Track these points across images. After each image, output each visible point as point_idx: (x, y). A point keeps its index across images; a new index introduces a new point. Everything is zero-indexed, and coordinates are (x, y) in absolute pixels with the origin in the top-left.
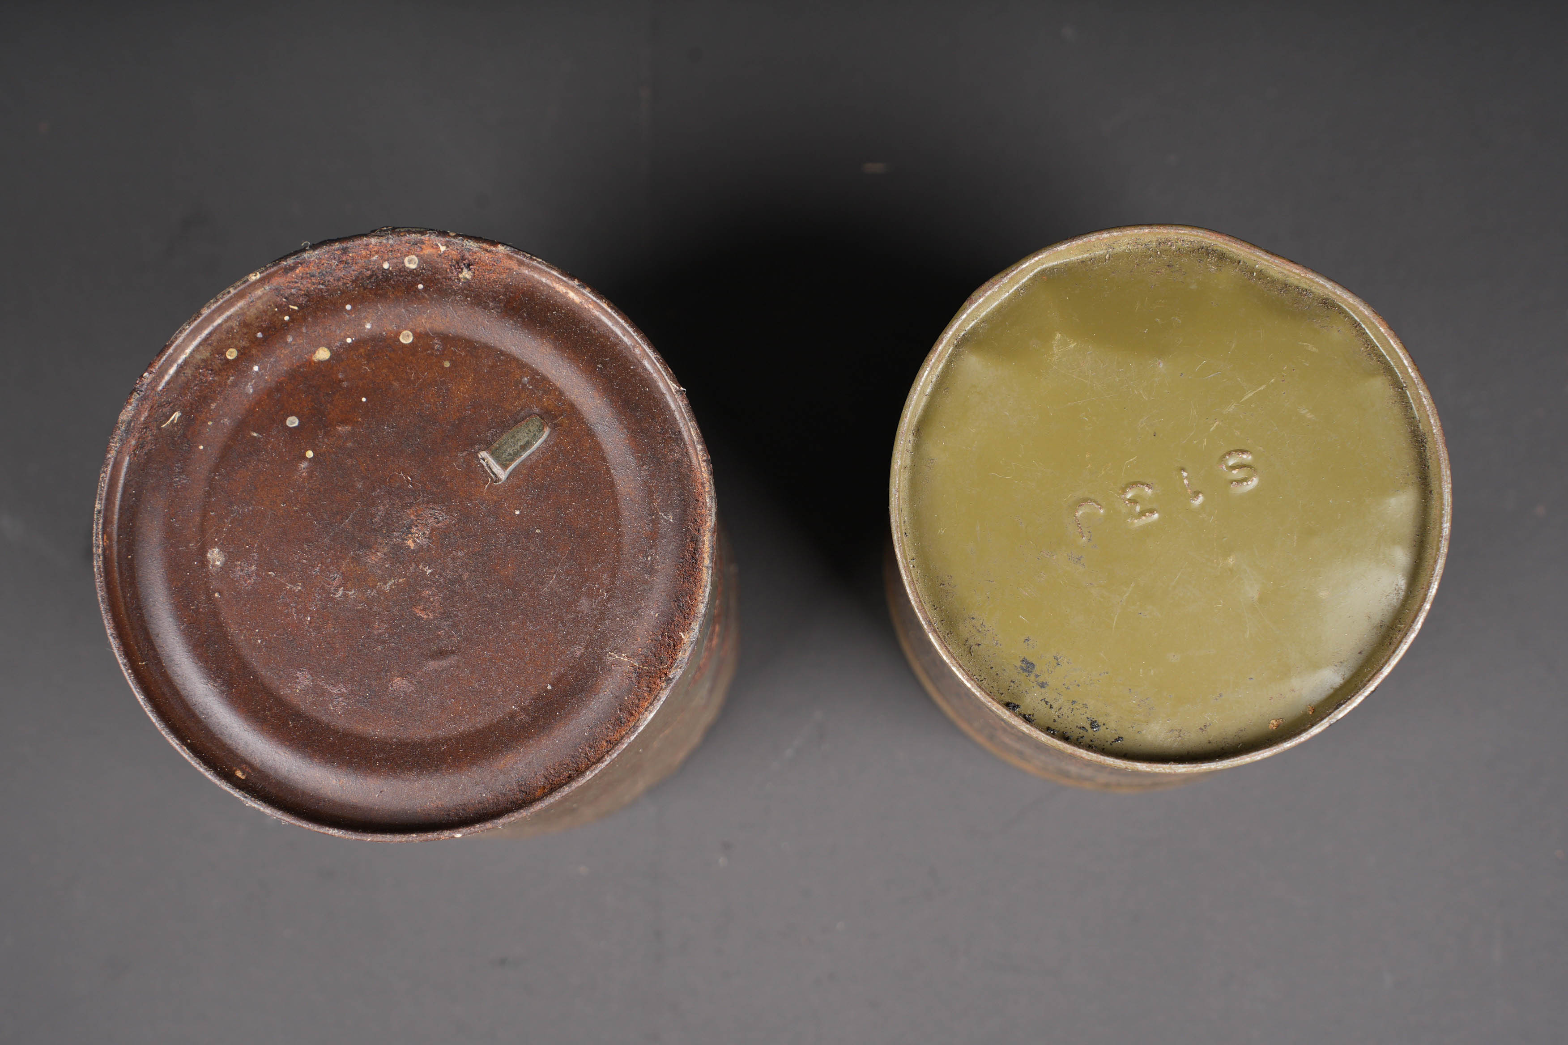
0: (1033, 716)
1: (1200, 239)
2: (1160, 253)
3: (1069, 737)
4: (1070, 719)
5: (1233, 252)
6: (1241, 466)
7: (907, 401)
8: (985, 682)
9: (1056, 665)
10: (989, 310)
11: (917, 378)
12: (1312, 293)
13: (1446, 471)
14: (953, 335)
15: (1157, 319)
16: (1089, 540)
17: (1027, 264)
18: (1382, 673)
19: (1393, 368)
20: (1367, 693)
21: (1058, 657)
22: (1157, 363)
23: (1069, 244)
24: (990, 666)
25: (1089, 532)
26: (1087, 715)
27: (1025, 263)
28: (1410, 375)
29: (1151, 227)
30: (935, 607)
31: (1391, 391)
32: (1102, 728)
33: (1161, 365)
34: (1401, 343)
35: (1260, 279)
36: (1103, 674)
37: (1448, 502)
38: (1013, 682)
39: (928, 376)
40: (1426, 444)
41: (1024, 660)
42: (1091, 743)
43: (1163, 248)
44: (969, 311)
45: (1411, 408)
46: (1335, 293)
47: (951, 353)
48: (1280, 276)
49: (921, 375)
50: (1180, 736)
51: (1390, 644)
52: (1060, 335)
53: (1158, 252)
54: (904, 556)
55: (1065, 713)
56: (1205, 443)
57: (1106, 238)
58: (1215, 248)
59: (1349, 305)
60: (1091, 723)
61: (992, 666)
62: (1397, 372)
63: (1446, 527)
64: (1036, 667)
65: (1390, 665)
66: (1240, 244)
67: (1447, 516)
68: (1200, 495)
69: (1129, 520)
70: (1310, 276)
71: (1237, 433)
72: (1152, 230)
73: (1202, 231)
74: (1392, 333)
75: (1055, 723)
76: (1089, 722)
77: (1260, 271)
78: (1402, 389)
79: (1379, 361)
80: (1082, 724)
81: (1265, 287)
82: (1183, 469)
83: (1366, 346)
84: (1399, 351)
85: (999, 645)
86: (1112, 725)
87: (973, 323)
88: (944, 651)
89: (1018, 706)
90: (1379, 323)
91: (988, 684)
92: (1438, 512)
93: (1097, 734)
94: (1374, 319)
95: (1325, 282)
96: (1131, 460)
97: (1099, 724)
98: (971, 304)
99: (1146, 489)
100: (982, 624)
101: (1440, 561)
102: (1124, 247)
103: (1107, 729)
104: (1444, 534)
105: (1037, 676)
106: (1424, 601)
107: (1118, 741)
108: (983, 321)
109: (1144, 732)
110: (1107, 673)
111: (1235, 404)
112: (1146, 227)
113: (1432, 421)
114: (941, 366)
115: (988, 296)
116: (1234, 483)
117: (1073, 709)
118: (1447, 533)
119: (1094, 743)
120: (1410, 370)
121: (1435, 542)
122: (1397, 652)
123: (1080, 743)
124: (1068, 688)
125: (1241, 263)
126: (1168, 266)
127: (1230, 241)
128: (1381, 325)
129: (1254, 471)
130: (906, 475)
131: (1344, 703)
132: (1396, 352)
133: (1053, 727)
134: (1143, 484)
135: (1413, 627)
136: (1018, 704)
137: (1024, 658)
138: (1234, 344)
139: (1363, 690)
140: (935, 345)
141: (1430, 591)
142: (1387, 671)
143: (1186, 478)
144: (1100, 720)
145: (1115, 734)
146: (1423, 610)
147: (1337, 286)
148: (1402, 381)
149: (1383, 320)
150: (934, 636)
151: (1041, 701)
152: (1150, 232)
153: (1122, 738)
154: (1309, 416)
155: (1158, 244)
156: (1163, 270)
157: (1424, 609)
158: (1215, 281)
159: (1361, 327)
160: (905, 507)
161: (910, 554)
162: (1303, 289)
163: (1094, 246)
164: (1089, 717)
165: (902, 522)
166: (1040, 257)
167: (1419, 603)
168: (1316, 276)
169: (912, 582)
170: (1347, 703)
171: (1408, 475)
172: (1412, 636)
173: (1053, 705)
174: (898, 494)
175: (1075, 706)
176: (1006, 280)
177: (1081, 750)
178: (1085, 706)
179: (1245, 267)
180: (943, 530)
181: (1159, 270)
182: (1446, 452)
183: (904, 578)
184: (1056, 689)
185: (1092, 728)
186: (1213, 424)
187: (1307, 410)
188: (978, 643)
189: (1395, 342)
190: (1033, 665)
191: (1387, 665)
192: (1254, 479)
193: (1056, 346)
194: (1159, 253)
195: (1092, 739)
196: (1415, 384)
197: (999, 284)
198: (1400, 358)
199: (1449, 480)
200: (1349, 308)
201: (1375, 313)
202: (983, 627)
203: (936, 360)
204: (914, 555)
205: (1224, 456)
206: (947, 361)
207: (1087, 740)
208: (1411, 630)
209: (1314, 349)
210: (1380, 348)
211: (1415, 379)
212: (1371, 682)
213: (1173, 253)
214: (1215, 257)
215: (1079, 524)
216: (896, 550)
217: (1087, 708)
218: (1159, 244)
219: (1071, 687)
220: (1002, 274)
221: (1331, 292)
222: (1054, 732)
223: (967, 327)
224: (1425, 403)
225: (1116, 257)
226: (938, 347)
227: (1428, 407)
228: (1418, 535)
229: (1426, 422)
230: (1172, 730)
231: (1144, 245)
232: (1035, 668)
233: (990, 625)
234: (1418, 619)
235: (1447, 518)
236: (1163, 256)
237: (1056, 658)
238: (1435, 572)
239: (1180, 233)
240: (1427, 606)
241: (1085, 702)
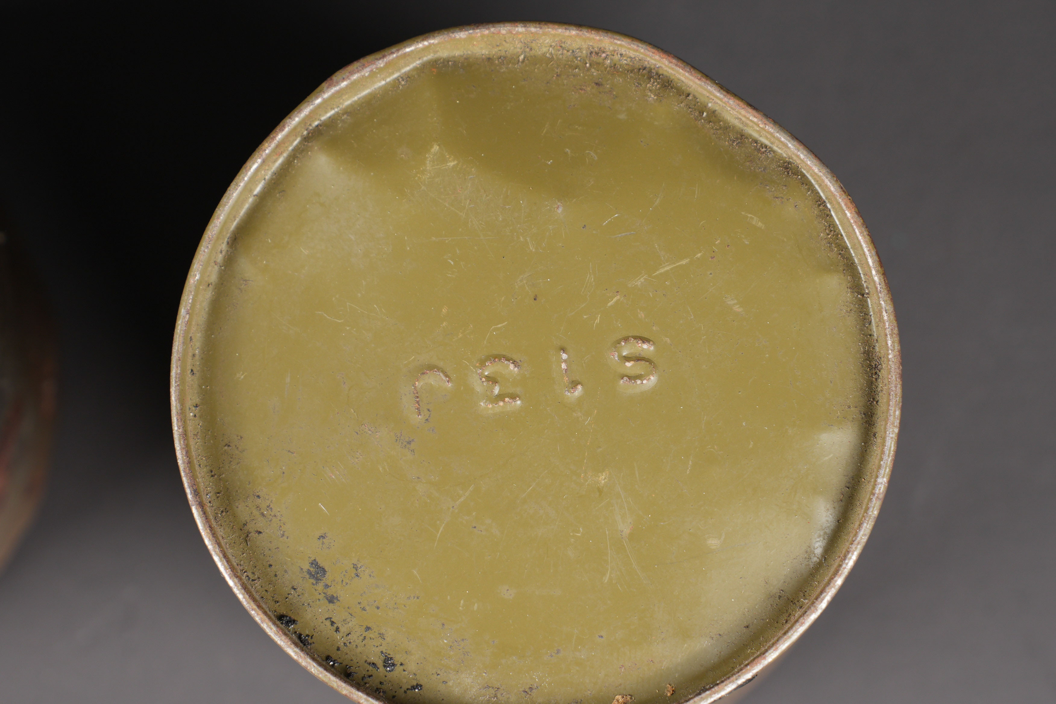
0: (312, 638)
1: (641, 56)
2: (590, 65)
3: (351, 673)
4: (359, 649)
5: (683, 82)
6: (638, 359)
7: (224, 197)
8: (258, 584)
9: (353, 575)
10: (356, 98)
11: (243, 170)
12: (772, 151)
13: (895, 411)
14: (300, 123)
15: (567, 150)
16: (427, 420)
17: (412, 48)
18: (765, 658)
19: (857, 267)
20: (741, 681)
21: (359, 566)
22: (556, 206)
23: (471, 31)
24: (269, 563)
25: (429, 410)
26: (381, 648)
27: (410, 46)
28: (873, 279)
29: (580, 29)
30: (213, 473)
31: (848, 296)
32: (398, 669)
33: (560, 210)
34: (868, 235)
35: (710, 122)
36: (413, 598)
37: (890, 451)
38: (295, 589)
39: (257, 170)
40: (880, 371)
41: (314, 563)
42: (379, 686)
43: (595, 60)
44: (326, 96)
45: (870, 323)
46: (798, 156)
47: (297, 146)
48: (736, 123)
49: (248, 167)
50: (496, 696)
51: (786, 622)
52: (438, 147)
53: (586, 63)
54: (181, 400)
55: (354, 641)
56: (598, 321)
57: (521, 33)
58: (661, 72)
59: (814, 175)
60: (385, 660)
61: (271, 563)
62: (861, 272)
63: (882, 483)
64: (328, 574)
65: (777, 649)
66: (688, 72)
67: (886, 469)
68: (579, 387)
69: (482, 404)
70: (770, 128)
71: (642, 315)
72: (581, 33)
73: (644, 46)
74: (860, 221)
75: (339, 652)
76: (383, 658)
77: (713, 113)
78: (863, 295)
79: (840, 254)
80: (372, 659)
81: (714, 134)
82: (564, 350)
83: (827, 231)
84: (864, 246)
85: (285, 538)
86: (412, 666)
87: (332, 112)
88: (208, 533)
89: (294, 622)
90: (846, 205)
91: (262, 586)
92: (877, 462)
93: (390, 675)
94: (840, 198)
95: (787, 140)
96: (499, 326)
97: (396, 663)
98: (329, 87)
99: (512, 366)
100: (268, 507)
101: (865, 525)
102: (545, 50)
103: (404, 671)
104: (877, 491)
105: (327, 586)
106: (836, 574)
107: (415, 689)
108: (348, 112)
109: (450, 683)
110: (418, 598)
111: (645, 277)
112: (574, 28)
113: (889, 343)
114: (280, 161)
115: (355, 80)
116: (625, 378)
117: (365, 637)
118: (881, 491)
119: (383, 687)
120: (874, 272)
121: (866, 500)
122: (789, 634)
123: (366, 683)
124: (364, 609)
125: (690, 98)
126: (597, 84)
127: (676, 65)
128: (848, 208)
129: (654, 367)
130: (207, 295)
131: (710, 688)
132: (861, 246)
133: (334, 657)
134: (508, 360)
135: (815, 604)
136: (296, 619)
137: (315, 560)
138: (658, 199)
139: (737, 675)
140: (274, 131)
141: (847, 561)
142: (772, 656)
143: (565, 361)
144: (398, 658)
145: (414, 679)
146: (832, 584)
147: (801, 148)
148: (865, 285)
149: (851, 202)
150: (198, 511)
151: (326, 619)
152: (578, 35)
153: (421, 686)
154: (737, 309)
155: (589, 53)
156: (589, 89)
157: (834, 584)
158: (652, 114)
159: (825, 206)
160: (198, 337)
161: (193, 398)
162: (762, 145)
163: (505, 41)
164: (384, 651)
165: (190, 354)
166: (432, 41)
167: (830, 575)
168: (778, 130)
169: (185, 435)
170: (713, 690)
171: (849, 407)
172: (813, 617)
173: (340, 628)
174: (188, 316)
175: (369, 634)
176: (381, 64)
177: (360, 694)
178: (382, 636)
179: (693, 103)
180: (242, 374)
181: (583, 87)
182: (899, 386)
183: (175, 428)
184: (348, 608)
185: (385, 666)
186: (612, 298)
187: (736, 301)
188: (259, 530)
189: (861, 233)
190: (324, 571)
191: (774, 648)
192: (652, 378)
193: (430, 161)
194: (588, 65)
195: (382, 681)
196: (877, 291)
197: (371, 66)
198: (864, 254)
199: (897, 422)
200: (815, 179)
201: (844, 191)
202: (270, 510)
203: (273, 151)
204: (197, 400)
205: (619, 342)
206: (289, 156)
207: (373, 682)
208: (812, 608)
209: (760, 223)
210: (845, 238)
211: (878, 286)
212: (749, 667)
213: (606, 68)
214: (658, 83)
215: (418, 397)
216: (171, 390)
217: (384, 639)
218: (591, 54)
219: (367, 608)
220: (378, 55)
221: (794, 154)
222: (334, 664)
223: (323, 116)
224: (886, 318)
225: (533, 61)
226: (277, 135)
227: (887, 324)
228: (848, 488)
229: (884, 344)
230: (488, 687)
231: (571, 51)
232: (326, 576)
233: (279, 510)
234: (823, 595)
235: (885, 471)
236: (593, 70)
237: (355, 567)
238: (856, 539)
239: (616, 44)
240: (839, 581)
241: (383, 631)
